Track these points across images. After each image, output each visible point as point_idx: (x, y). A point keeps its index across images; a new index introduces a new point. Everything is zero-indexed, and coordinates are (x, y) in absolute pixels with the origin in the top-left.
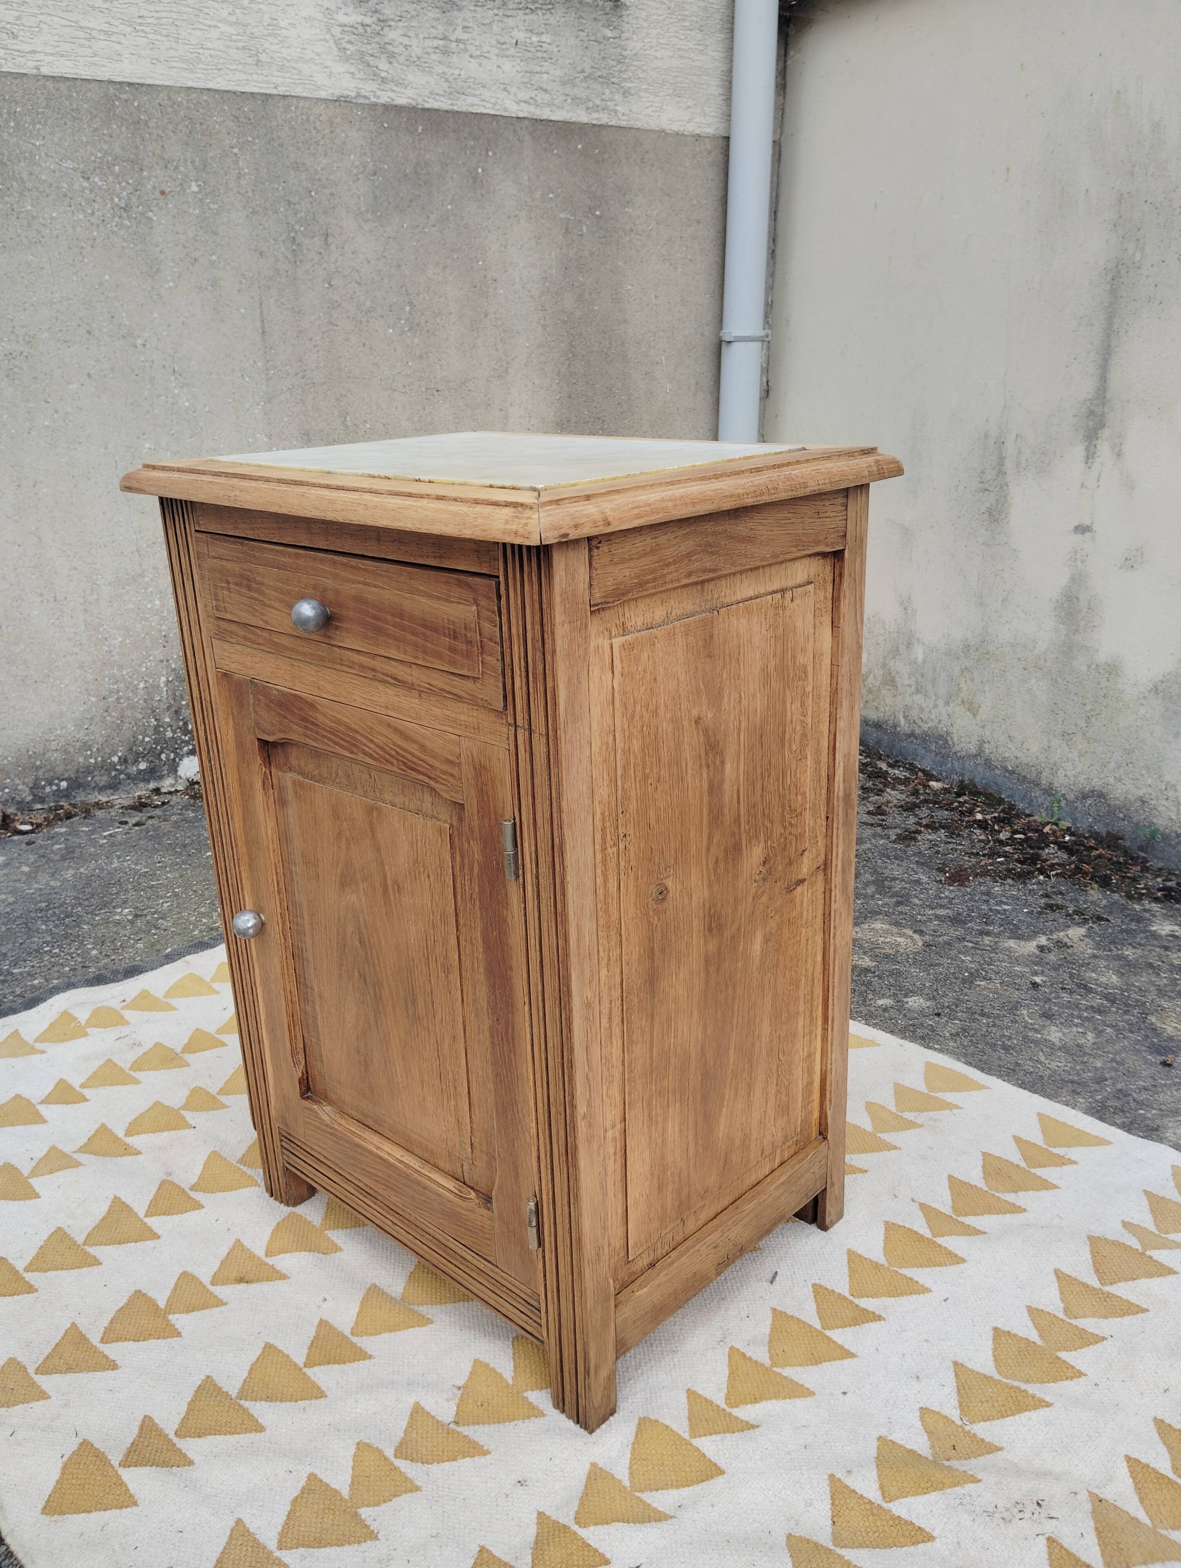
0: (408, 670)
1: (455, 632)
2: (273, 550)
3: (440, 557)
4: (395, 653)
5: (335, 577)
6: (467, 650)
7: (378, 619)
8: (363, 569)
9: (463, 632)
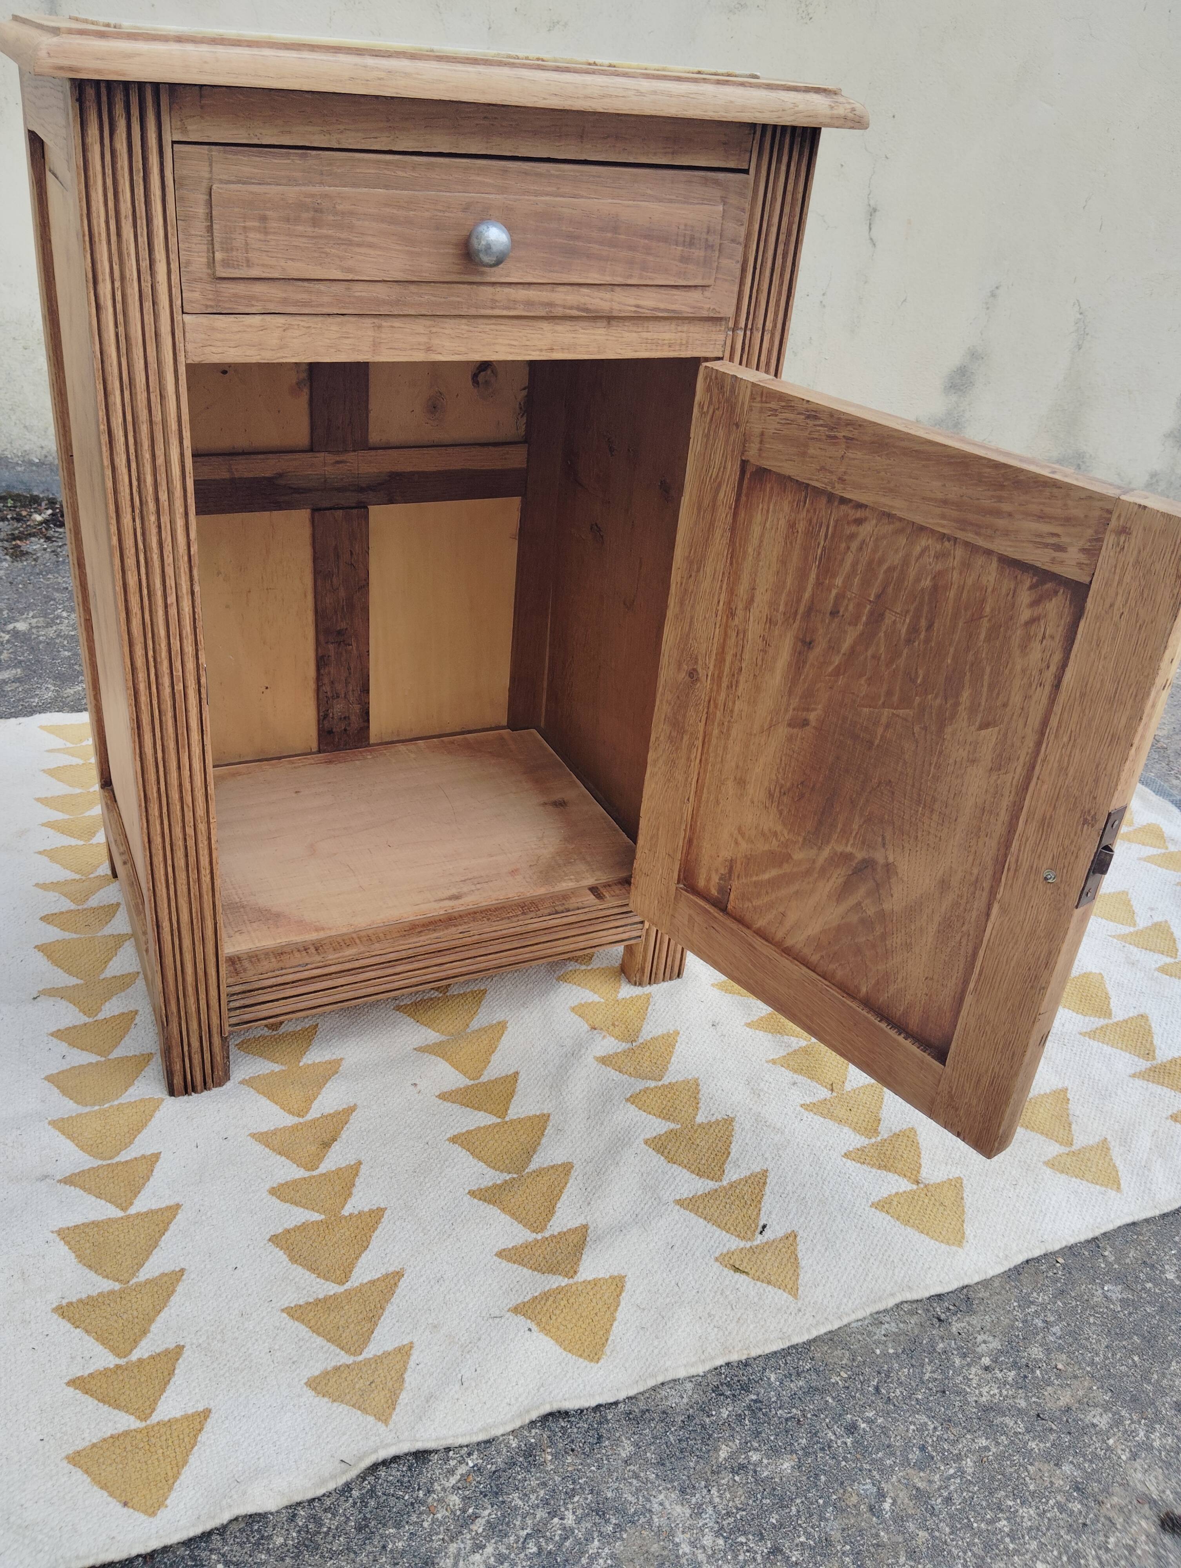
0: (608, 295)
1: (692, 238)
2: (379, 161)
3: (673, 153)
4: (596, 276)
5: (503, 190)
6: (705, 257)
7: (577, 238)
8: (557, 177)
9: (704, 236)
